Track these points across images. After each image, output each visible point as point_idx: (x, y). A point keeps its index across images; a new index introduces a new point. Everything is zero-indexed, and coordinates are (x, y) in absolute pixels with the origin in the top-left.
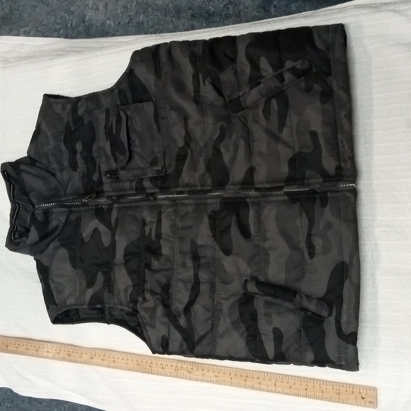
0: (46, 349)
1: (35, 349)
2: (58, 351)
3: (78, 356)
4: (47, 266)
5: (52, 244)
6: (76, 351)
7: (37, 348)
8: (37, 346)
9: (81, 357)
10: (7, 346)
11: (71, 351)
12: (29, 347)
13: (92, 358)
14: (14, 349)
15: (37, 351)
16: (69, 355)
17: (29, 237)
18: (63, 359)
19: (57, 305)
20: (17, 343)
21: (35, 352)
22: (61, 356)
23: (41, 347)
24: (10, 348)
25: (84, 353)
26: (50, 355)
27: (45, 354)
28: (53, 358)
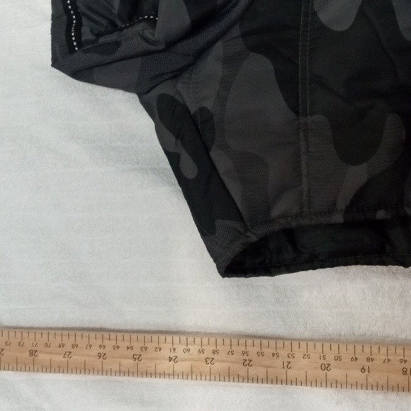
0: (166, 352)
1: (130, 353)
2: (208, 353)
3: (279, 363)
4: (202, 110)
5: (219, 44)
6: (268, 352)
7: (137, 351)
8: (137, 346)
9: (288, 366)
10: (32, 353)
11: (253, 351)
12: (109, 350)
13: (326, 367)
14: (59, 358)
15: (137, 358)
16: (247, 363)
17: (159, 25)
18: (228, 376)
19: (241, 219)
20: (68, 343)
21: (129, 363)
22: (218, 366)
23: (151, 346)
24: (42, 357)
25: (299, 355)
26: (181, 366)
27: (166, 366)
28: (190, 374)
